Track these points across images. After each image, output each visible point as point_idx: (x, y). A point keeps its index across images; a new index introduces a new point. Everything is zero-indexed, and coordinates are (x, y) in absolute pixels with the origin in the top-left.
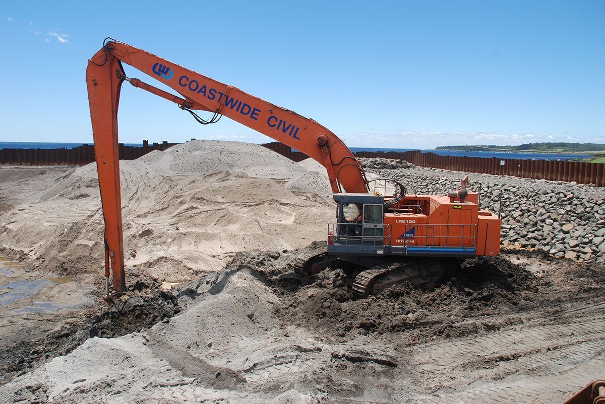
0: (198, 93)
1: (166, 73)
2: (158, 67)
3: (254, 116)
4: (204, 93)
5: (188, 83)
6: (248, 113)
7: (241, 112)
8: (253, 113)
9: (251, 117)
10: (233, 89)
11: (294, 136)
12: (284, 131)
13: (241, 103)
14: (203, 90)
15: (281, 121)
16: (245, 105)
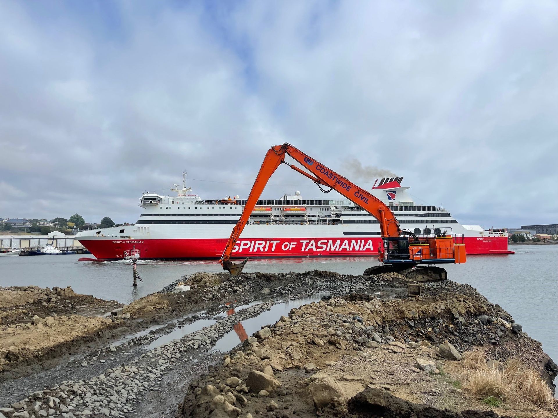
0: (324, 174)
1: (310, 162)
2: (307, 159)
3: (348, 189)
4: (327, 175)
5: (320, 169)
6: (346, 187)
7: (343, 186)
8: (348, 188)
9: (347, 189)
10: (342, 178)
11: (366, 202)
12: (361, 199)
13: (343, 182)
14: (327, 174)
15: (361, 195)
16: (345, 184)
